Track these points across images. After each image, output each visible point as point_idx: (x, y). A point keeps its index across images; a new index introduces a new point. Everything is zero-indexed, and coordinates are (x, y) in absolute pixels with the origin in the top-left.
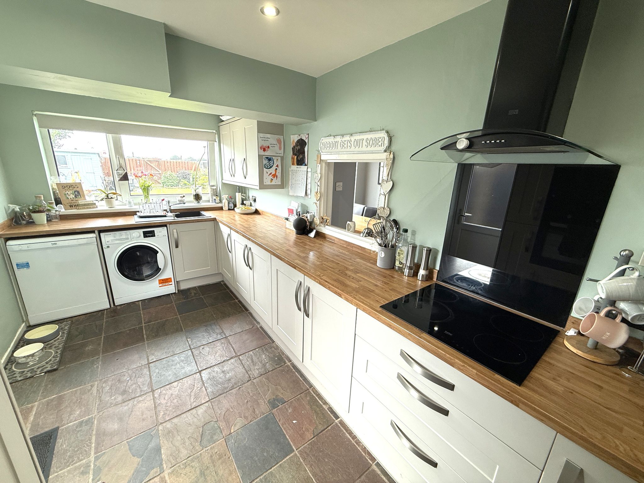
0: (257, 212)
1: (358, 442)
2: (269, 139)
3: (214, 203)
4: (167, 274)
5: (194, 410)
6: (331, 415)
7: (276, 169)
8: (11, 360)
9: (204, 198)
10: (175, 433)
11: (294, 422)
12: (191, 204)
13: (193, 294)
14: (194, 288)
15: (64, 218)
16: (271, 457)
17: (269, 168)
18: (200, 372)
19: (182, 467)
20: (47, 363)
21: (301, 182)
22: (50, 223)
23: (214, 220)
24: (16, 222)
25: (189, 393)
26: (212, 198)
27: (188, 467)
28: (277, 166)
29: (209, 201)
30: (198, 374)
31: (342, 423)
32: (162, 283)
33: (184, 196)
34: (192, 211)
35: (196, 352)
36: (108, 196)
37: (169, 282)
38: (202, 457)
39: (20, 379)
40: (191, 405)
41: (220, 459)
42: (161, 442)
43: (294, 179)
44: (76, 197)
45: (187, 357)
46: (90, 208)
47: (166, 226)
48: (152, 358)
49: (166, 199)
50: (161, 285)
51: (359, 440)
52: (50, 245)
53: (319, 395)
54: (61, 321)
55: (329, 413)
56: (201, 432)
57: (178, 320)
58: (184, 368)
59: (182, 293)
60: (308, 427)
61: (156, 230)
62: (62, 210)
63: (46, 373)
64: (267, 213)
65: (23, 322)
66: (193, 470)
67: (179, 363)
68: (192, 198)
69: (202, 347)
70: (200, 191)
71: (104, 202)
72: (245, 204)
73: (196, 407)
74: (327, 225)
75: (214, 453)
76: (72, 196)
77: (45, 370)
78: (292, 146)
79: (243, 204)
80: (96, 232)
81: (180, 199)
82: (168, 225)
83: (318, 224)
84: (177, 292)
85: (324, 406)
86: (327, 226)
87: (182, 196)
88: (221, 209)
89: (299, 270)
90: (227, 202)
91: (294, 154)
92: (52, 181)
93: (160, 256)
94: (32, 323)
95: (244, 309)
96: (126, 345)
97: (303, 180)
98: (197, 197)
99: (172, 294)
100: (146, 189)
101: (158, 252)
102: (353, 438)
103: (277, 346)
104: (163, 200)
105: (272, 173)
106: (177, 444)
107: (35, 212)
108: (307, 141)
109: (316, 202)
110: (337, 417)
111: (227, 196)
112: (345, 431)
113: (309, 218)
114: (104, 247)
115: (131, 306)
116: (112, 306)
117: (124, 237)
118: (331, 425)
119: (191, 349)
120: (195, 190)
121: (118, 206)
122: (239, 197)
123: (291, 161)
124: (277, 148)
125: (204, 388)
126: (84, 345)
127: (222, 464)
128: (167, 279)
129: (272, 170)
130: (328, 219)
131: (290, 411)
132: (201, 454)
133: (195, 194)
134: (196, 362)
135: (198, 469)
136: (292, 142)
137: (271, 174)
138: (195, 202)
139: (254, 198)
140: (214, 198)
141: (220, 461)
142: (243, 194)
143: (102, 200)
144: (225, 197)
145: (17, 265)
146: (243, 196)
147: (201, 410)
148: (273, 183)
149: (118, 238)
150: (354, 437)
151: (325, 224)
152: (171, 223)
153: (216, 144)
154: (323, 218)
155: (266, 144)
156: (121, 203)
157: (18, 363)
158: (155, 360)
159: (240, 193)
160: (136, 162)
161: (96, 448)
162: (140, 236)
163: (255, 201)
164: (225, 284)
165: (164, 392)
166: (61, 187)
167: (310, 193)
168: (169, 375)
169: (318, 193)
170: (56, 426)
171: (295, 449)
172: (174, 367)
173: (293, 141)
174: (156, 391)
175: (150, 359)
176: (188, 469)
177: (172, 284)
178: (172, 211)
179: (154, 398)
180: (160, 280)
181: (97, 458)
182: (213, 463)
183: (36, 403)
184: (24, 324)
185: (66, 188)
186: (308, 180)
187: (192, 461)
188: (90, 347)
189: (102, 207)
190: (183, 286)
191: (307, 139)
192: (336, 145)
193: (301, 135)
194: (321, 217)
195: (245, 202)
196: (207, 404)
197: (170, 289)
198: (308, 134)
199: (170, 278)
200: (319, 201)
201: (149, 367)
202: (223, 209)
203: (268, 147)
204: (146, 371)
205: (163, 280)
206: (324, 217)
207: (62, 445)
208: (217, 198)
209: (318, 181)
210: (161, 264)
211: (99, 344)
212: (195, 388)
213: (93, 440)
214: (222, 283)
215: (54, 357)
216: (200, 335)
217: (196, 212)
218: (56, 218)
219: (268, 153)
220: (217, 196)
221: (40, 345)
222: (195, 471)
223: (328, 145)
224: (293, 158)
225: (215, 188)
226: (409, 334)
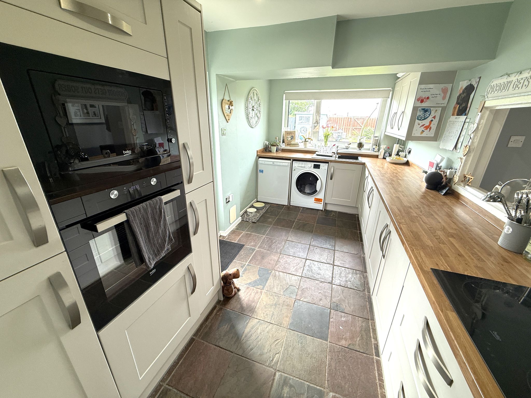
0: (407, 164)
1: (382, 387)
2: (430, 90)
3: (372, 152)
4: (321, 196)
5: (291, 275)
6: (374, 350)
7: (432, 121)
8: (246, 212)
9: (366, 146)
10: (277, 278)
11: (341, 327)
12: (354, 150)
13: (332, 215)
14: (335, 212)
15: (284, 151)
16: (312, 330)
17: (423, 120)
18: (306, 259)
19: (270, 294)
20: (254, 219)
21: (454, 135)
22: (277, 152)
23: (364, 164)
24: (266, 150)
25: (295, 266)
26: (372, 147)
27: (272, 296)
28: (434, 117)
29: (369, 150)
30: (305, 260)
31: (379, 363)
32: (316, 201)
33: (350, 144)
34: (354, 156)
35: (312, 248)
36: (305, 140)
37: (321, 202)
38: (280, 298)
39: (245, 220)
40: (291, 271)
41: (287, 306)
42: (270, 277)
43: (449, 131)
44: (291, 139)
45: (305, 248)
46: (296, 146)
47: (328, 163)
48: (290, 239)
49: (336, 145)
50: (315, 202)
51: (384, 386)
52: (271, 163)
53: (374, 330)
54: (268, 204)
55: (373, 347)
56: (287, 287)
57: (314, 226)
58: (300, 252)
59: (326, 212)
60: (348, 338)
61: (321, 164)
62: (283, 146)
63: (252, 222)
64: (415, 165)
65: (256, 198)
66: (273, 299)
67: (299, 249)
68: (356, 146)
69: (317, 247)
70: (363, 141)
71: (303, 144)
72: (400, 155)
73: (293, 275)
74: (468, 185)
75: (286, 301)
76: (290, 139)
77: (252, 221)
78: (458, 94)
79: (398, 154)
80: (291, 160)
81: (347, 145)
82: (329, 163)
83: (456, 182)
84: (323, 210)
85: (373, 340)
86: (467, 187)
87: (349, 143)
88: (377, 157)
89: (389, 213)
90: (384, 151)
91: (458, 103)
92: (284, 129)
93: (319, 183)
94: (258, 200)
95: (359, 239)
96: (283, 226)
97: (457, 132)
98: (360, 145)
99: (320, 210)
100: (327, 137)
101: (318, 179)
102: (379, 380)
103: (367, 276)
104: (334, 145)
105: (425, 124)
106: (275, 284)
107: (272, 146)
108: (475, 86)
109: (462, 157)
110: (378, 355)
111: (386, 146)
112: (376, 369)
113: (448, 174)
114: (293, 169)
115: (297, 208)
116: (289, 205)
117: (303, 166)
118: (368, 354)
119: (310, 245)
120: (360, 140)
121: (309, 147)
122: (396, 147)
123: (452, 111)
124: (439, 98)
125: (302, 269)
126: (269, 218)
127: (287, 309)
128: (320, 199)
129: (426, 122)
130: (471, 179)
131: (343, 319)
132: (280, 296)
133: (359, 142)
134: (308, 253)
135: (275, 301)
136: (459, 89)
137: (423, 125)
138: (358, 149)
139: (410, 149)
140: (374, 147)
141: (286, 307)
142: (400, 146)
143: (302, 142)
144: (383, 147)
145: (260, 170)
146: (401, 147)
147: (294, 278)
148: (424, 135)
149: (300, 165)
150: (381, 380)
151: (465, 184)
152: (331, 161)
153: (389, 100)
154: (465, 177)
155: (424, 95)
156: (312, 146)
157: (247, 214)
158: (290, 240)
159: (399, 145)
160: (348, 120)
161: (250, 262)
162: (311, 167)
163: (409, 152)
164: (358, 217)
165: (284, 257)
166: (286, 133)
167: (460, 147)
168: (291, 251)
169: (468, 146)
170: (244, 244)
171: (329, 340)
172: (296, 249)
173: (461, 88)
174: (282, 255)
175: (289, 238)
176: (272, 297)
177: (321, 204)
178: (338, 153)
179: (279, 257)
180: (315, 198)
181: (248, 265)
182: (283, 305)
183: (244, 232)
184: (256, 199)
185: (288, 134)
186: (462, 132)
187: (276, 296)
188: (270, 220)
189: (301, 147)
190: (329, 208)
191: (476, 83)
192: (508, 86)
193: (472, 80)
194: (464, 175)
195: (400, 153)
196: (298, 277)
197: (320, 206)
198: (480, 78)
199: (322, 199)
200: (465, 157)
201: (286, 242)
202: (379, 157)
203: (428, 98)
204: (283, 243)
205: (317, 199)
206: (467, 176)
207: (242, 252)
208: (376, 147)
209: (473, 133)
210: (318, 188)
211: (274, 220)
212: (299, 266)
213: (250, 258)
214: (356, 216)
215: (257, 217)
216: (320, 240)
217: (355, 157)
218: (280, 150)
219: (425, 105)
220: (377, 145)
221: (255, 210)
222: (274, 300)
223: (498, 88)
224: (455, 108)
225: (377, 138)
226: (434, 303)
